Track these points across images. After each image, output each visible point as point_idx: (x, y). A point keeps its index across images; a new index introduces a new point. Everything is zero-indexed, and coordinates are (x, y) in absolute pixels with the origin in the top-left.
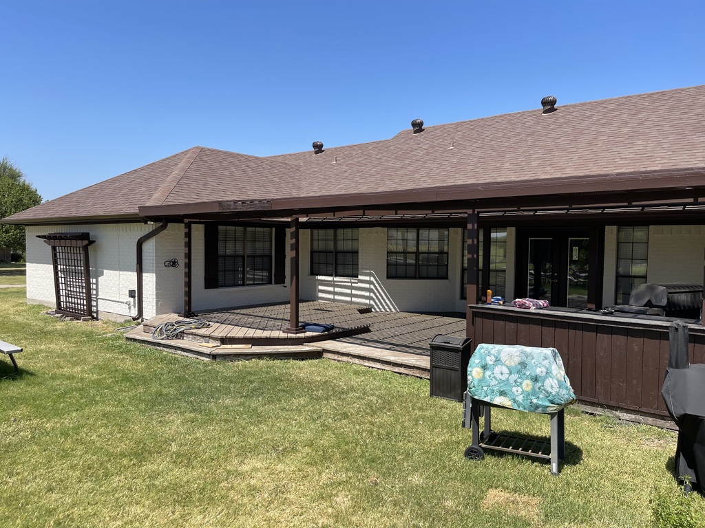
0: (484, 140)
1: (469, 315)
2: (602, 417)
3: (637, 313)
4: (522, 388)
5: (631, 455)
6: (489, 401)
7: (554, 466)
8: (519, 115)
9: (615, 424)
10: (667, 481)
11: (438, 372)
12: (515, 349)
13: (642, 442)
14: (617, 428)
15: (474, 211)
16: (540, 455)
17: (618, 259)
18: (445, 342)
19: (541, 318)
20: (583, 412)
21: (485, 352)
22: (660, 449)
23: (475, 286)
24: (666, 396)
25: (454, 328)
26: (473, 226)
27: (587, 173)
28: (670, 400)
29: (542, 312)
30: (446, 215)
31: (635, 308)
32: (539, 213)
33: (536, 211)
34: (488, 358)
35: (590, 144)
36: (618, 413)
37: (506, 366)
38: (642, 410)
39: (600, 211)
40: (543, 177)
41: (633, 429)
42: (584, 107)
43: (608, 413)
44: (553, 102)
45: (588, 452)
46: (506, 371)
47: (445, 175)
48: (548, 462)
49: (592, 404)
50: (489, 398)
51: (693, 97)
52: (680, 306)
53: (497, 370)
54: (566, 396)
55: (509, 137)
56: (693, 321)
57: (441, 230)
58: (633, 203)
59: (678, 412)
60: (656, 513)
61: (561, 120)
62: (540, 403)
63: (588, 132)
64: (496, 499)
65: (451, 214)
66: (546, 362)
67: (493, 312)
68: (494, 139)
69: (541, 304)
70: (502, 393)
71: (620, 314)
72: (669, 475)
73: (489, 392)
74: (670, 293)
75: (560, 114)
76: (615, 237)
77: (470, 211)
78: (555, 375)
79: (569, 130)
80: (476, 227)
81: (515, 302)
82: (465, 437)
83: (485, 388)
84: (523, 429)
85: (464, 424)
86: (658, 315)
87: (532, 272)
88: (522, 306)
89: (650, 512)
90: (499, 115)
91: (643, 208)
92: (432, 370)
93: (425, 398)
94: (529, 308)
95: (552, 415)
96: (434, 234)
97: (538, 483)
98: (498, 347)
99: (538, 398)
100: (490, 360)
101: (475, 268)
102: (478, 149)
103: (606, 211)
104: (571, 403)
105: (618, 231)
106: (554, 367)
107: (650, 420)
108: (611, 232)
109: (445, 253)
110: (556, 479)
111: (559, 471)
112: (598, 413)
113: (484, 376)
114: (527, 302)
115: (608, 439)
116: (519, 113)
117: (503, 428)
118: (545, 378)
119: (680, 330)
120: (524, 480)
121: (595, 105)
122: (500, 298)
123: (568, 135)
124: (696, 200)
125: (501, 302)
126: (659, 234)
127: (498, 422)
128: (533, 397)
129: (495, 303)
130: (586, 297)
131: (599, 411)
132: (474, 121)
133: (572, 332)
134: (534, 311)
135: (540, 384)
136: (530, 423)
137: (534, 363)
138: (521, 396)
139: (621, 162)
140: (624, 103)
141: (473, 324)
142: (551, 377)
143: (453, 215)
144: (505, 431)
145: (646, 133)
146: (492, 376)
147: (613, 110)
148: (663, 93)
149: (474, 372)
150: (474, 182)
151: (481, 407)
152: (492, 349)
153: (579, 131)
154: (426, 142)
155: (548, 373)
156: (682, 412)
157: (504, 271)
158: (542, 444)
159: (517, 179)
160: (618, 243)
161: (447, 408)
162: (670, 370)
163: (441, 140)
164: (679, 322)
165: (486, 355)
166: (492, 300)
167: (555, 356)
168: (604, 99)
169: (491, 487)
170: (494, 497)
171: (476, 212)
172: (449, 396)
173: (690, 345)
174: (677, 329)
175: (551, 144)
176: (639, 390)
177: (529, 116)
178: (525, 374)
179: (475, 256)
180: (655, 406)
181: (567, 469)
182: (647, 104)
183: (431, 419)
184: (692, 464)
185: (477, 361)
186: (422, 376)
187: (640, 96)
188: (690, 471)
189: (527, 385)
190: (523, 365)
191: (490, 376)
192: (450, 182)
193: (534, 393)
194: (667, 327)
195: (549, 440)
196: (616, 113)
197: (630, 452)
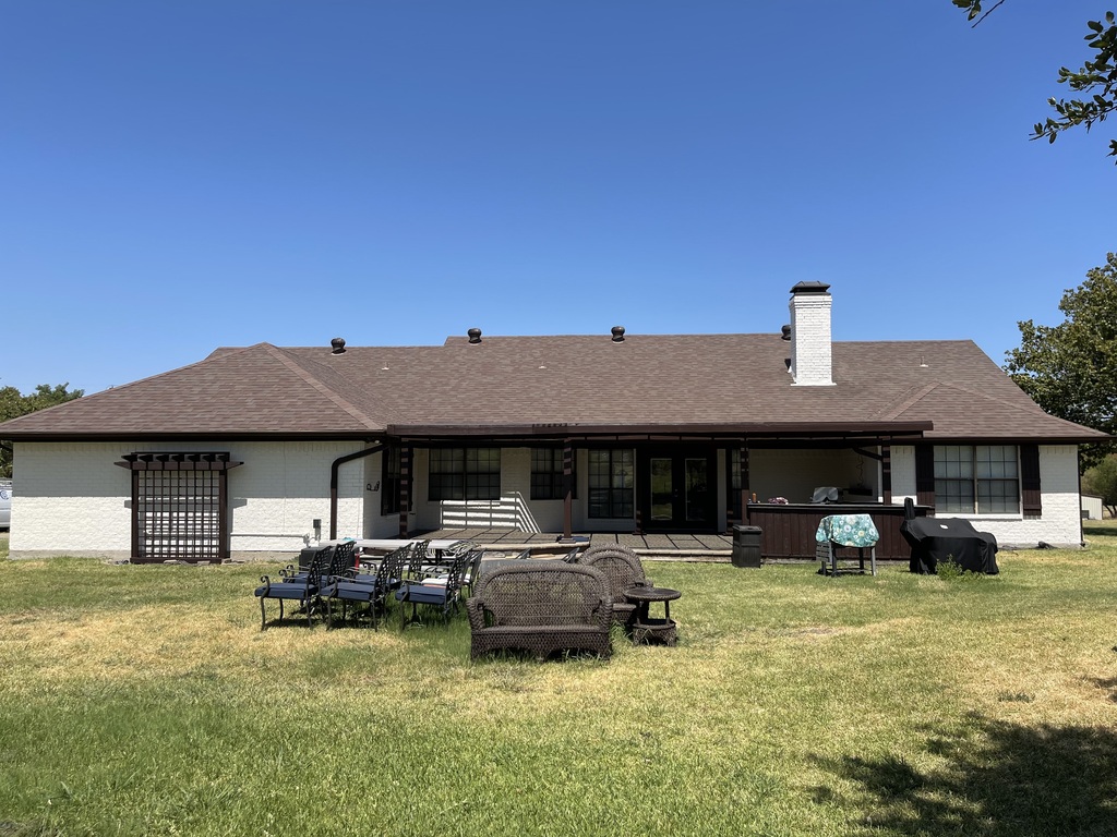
4: (858, 535)
8: (588, 339)
37: (849, 525)
42: (650, 341)
44: (623, 332)
46: (850, 528)
53: (845, 527)
70: (849, 539)
75: (629, 344)
76: (724, 458)
99: (867, 539)
105: (727, 453)
108: (722, 454)
118: (869, 528)
121: (659, 340)
135: (866, 532)
138: (858, 540)
142: (872, 528)
146: (843, 531)
172: (753, 565)
177: (601, 342)
178: (859, 528)
189: (861, 533)
190: (858, 523)
193: (864, 537)
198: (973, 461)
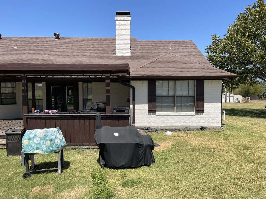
0: (30, 46)
1: (25, 118)
2: (78, 149)
3: (88, 112)
4: (46, 145)
5: (87, 160)
6: (31, 153)
7: (60, 171)
8: (45, 38)
9: (82, 151)
10: (97, 166)
11: (10, 145)
12: (43, 130)
13: (90, 155)
14: (83, 152)
15: (24, 75)
16: (54, 169)
17: (83, 94)
18: (13, 132)
19: (55, 117)
20: (71, 149)
21: (30, 133)
22: (95, 156)
23: (27, 107)
24: (95, 138)
25: (20, 125)
26: (24, 81)
27: (71, 63)
28: (96, 139)
29: (55, 114)
30: (14, 77)
31: (87, 110)
32: (54, 77)
33: (53, 76)
34: (31, 135)
35: (72, 53)
36: (83, 147)
37: (39, 137)
38: (90, 144)
39: (76, 77)
40: (55, 63)
41: (87, 151)
42: (70, 39)
43: (80, 147)
44: (58, 35)
45: (72, 163)
46: (39, 139)
47: (12, 59)
48: (57, 170)
49: (74, 145)
50: (31, 151)
51: (104, 41)
52: (101, 109)
53: (35, 140)
54: (63, 145)
55: (41, 46)
56: (104, 113)
57: (13, 83)
58: (84, 75)
59: (98, 143)
60: (93, 177)
61: (62, 42)
62: (53, 149)
63: (71, 48)
64: (36, 191)
65: (16, 76)
66: (55, 133)
67: (35, 116)
68: (35, 46)
69: (55, 111)
70: (38, 148)
71: (82, 113)
72: (98, 164)
73: (31, 149)
74: (98, 104)
75: (61, 40)
76: (82, 86)
77: (23, 75)
78: (58, 137)
79: (65, 47)
80: (26, 82)
81: (45, 112)
82: (23, 170)
83: (30, 148)
84: (49, 160)
85: (21, 165)
86: (94, 112)
87: (53, 99)
88: (47, 113)
89: (91, 178)
90: (37, 37)
91: (90, 77)
92: (7, 145)
93: (4, 157)
94: (50, 113)
95: (58, 152)
96: (9, 85)
97: (53, 179)
98: (35, 130)
99: (53, 147)
100: (32, 136)
101: (26, 99)
102: (28, 49)
103: (78, 77)
104: (65, 147)
105: (83, 84)
106: (58, 134)
107: (93, 147)
108: (80, 84)
109: (15, 93)
110: (60, 176)
111: (62, 172)
112: (76, 148)
113: (29, 143)
114: (49, 111)
115: (80, 157)
116: (45, 37)
117: (41, 162)
118: (55, 139)
119: (99, 116)
120: (48, 180)
121: (74, 39)
122: (38, 110)
123: (64, 48)
124: (103, 74)
125: (39, 112)
126: (95, 85)
127: (38, 160)
128: (51, 148)
129: (36, 113)
130: (73, 108)
131: (76, 147)
132: (26, 37)
133: (66, 121)
134: (52, 115)
135: (53, 142)
136: (52, 157)
137: (51, 134)
138: (46, 148)
139: (82, 60)
140: (83, 40)
141: (26, 122)
142: (57, 139)
143: (17, 77)
144: (41, 163)
145: (90, 51)
146: (33, 142)
147: (79, 41)
148: (95, 38)
149: (25, 142)
150: (27, 63)
151: (30, 156)
152: (33, 131)
153: (68, 47)
154: (3, 44)
155: (56, 137)
156: (100, 143)
157: (42, 100)
158: (55, 164)
159: (45, 63)
160: (83, 88)
161: (15, 159)
162: (96, 130)
163: (10, 44)
164: (98, 114)
165: (30, 134)
166: (35, 112)
167: (58, 131)
168: (77, 37)
169: (34, 187)
170: (35, 190)
171: (25, 76)
172: (16, 154)
173: (102, 121)
174: (98, 116)
175: (58, 51)
176: (89, 138)
177: (50, 39)
178: (46, 139)
179: (26, 94)
180: (94, 142)
181: (65, 171)
182: (90, 41)
183: (7, 166)
184: (104, 159)
185: (26, 137)
186: (3, 148)
187: (88, 38)
188: (103, 161)
189: (48, 143)
190: (46, 136)
191: (32, 143)
192: (15, 62)
193: (51, 146)
194: (95, 116)
195: (57, 162)
196: (81, 43)
197: (86, 159)
198: (175, 88)
